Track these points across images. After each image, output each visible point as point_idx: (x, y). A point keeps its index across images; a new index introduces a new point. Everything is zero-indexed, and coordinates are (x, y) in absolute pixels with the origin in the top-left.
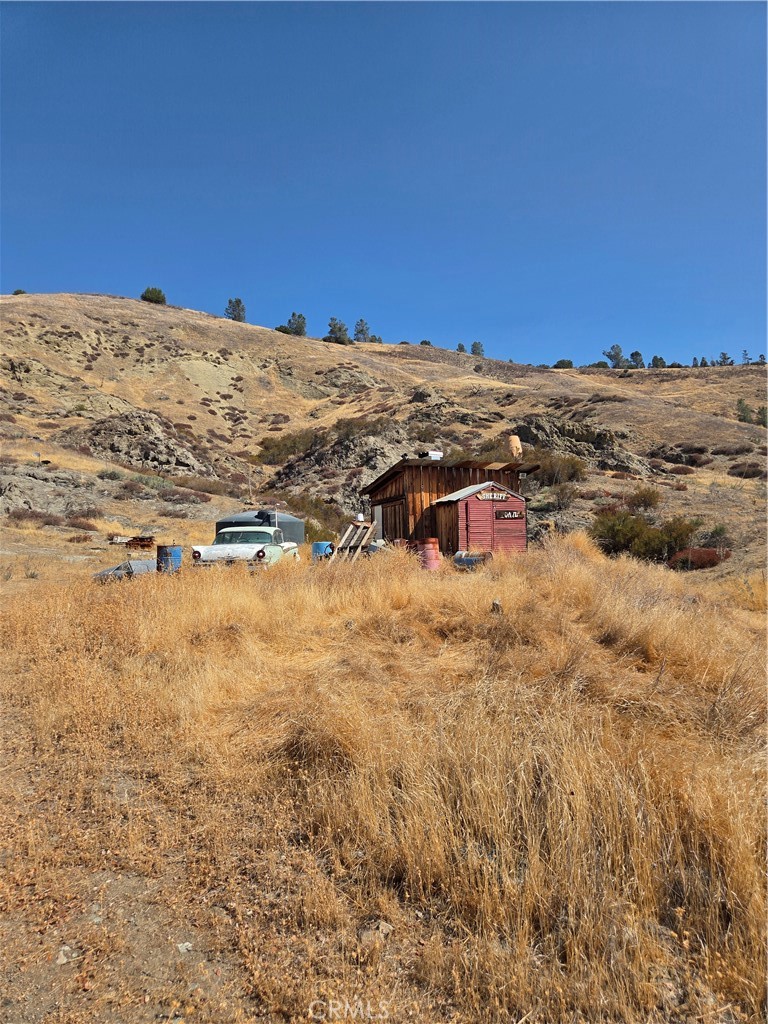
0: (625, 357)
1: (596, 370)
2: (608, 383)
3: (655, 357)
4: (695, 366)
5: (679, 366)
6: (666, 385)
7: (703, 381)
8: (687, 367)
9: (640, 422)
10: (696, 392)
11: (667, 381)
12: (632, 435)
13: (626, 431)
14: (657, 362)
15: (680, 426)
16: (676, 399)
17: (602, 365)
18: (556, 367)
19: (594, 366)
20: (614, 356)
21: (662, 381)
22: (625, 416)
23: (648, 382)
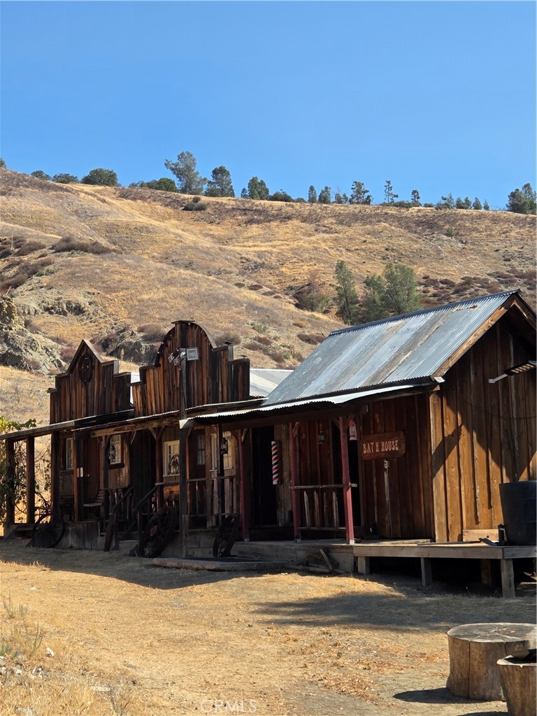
0: (202, 175)
1: (148, 192)
2: (163, 218)
3: (253, 181)
4: (312, 200)
5: (286, 199)
6: (255, 229)
7: (309, 227)
8: (300, 200)
9: (109, 289)
10: (294, 245)
11: (258, 222)
12: (90, 309)
13: (83, 301)
14: (257, 189)
15: (162, 300)
16: (260, 255)
17: (165, 185)
18: (87, 181)
19: (150, 186)
20: (184, 171)
21: (251, 222)
22: (90, 279)
23: (228, 221)
